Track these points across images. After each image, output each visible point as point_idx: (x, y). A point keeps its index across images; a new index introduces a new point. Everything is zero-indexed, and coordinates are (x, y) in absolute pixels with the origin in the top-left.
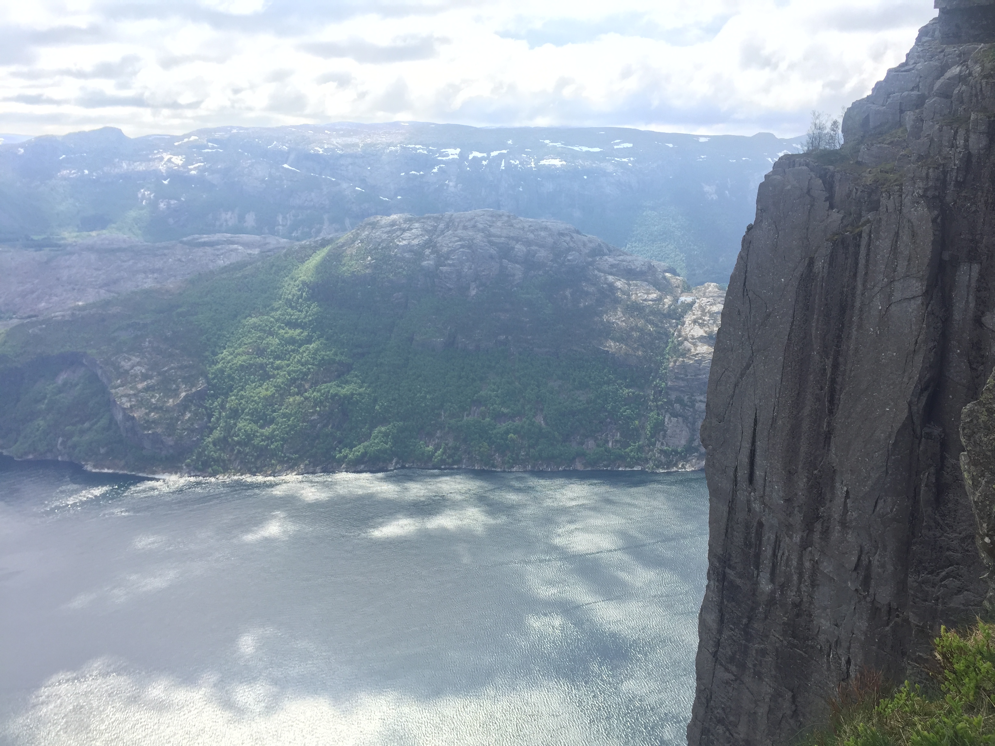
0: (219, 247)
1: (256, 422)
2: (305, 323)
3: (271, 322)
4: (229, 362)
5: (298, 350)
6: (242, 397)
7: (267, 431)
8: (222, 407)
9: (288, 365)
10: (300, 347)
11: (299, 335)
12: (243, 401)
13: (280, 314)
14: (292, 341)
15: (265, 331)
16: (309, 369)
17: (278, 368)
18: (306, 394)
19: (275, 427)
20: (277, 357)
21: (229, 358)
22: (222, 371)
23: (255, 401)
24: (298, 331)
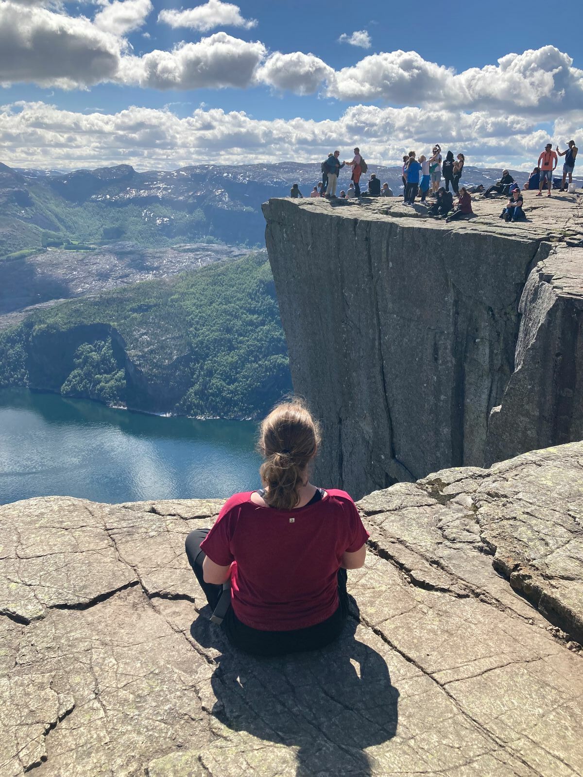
0: (198, 253)
1: (224, 380)
2: (261, 311)
3: (236, 309)
4: (206, 336)
5: (255, 330)
6: (215, 362)
7: (232, 387)
8: (202, 368)
9: (248, 341)
10: (256, 327)
11: (256, 319)
12: (216, 365)
13: (243, 304)
14: (251, 323)
15: (232, 315)
16: (262, 344)
17: (241, 342)
18: (260, 362)
19: (237, 384)
20: (240, 335)
21: (207, 333)
22: (202, 342)
23: (224, 365)
24: (256, 316)
